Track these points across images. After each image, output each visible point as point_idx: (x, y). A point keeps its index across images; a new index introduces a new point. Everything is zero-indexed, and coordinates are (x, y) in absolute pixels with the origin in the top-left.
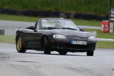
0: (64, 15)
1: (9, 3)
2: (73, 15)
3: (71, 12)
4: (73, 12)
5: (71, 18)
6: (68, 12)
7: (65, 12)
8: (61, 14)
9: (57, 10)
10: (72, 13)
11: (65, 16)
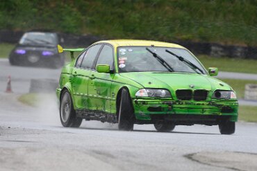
0: (221, 49)
1: (93, 22)
2: (239, 50)
3: (237, 45)
4: (241, 45)
5: (236, 57)
6: (230, 43)
7: (222, 44)
8: (213, 48)
9: (204, 38)
10: (238, 47)
11: (221, 51)
